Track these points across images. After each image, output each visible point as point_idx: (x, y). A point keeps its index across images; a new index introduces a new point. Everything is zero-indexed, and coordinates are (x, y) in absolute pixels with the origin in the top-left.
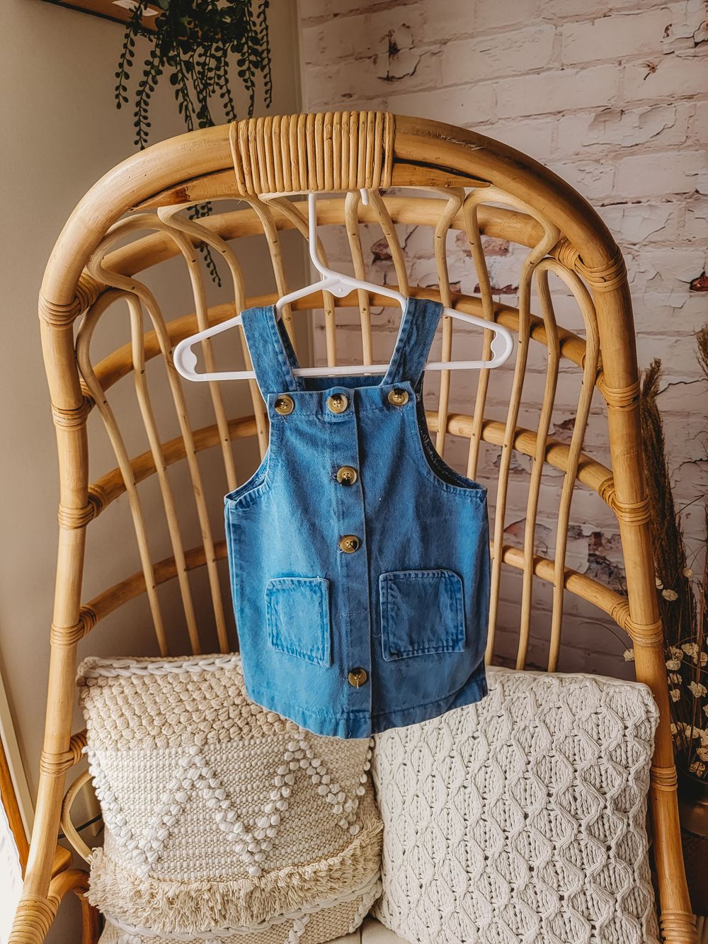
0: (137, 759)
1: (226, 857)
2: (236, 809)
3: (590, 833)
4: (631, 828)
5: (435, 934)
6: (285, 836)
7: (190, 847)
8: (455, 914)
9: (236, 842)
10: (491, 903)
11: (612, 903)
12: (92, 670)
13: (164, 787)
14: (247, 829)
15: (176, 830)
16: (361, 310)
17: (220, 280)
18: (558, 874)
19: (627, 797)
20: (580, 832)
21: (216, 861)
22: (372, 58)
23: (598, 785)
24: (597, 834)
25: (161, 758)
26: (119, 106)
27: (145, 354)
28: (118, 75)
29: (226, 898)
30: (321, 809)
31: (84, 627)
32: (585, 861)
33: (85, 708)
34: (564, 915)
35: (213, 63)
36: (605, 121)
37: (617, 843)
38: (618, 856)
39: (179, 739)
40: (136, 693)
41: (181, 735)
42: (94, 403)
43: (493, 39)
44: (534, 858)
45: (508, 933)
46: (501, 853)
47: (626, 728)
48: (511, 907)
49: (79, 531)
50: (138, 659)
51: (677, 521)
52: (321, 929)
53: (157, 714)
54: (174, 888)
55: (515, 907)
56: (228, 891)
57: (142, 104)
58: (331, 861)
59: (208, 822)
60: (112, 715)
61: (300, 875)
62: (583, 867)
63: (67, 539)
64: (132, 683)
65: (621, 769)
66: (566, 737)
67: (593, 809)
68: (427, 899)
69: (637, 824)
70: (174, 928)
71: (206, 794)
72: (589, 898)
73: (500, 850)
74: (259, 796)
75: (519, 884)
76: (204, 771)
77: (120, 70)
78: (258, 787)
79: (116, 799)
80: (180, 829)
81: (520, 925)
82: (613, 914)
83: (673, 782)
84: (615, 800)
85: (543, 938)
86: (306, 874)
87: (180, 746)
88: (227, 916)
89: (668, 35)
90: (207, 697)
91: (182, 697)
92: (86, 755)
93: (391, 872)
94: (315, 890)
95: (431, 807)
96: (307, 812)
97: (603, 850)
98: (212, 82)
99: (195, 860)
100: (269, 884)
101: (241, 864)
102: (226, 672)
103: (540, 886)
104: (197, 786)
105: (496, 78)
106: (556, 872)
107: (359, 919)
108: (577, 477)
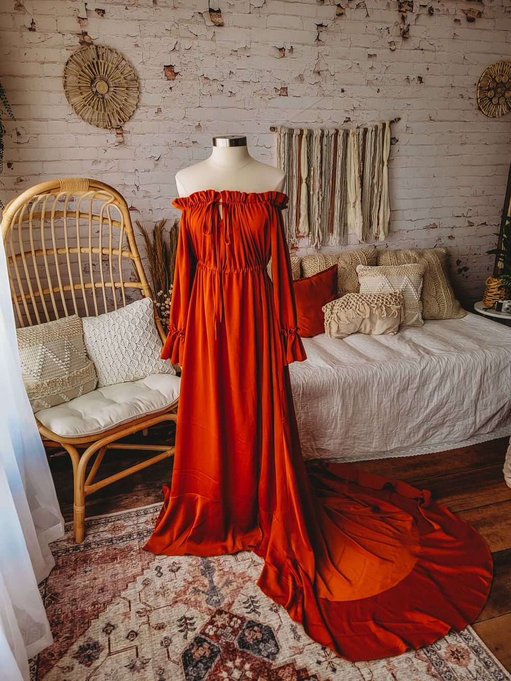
0: (25, 350)
1: (59, 370)
2: (58, 357)
3: (146, 330)
6: (72, 363)
7: (49, 369)
13: (37, 355)
14: (63, 362)
15: (44, 366)
18: (142, 342)
21: (57, 372)
22: (10, 135)
23: (145, 320)
25: (33, 348)
37: (152, 331)
38: (153, 334)
44: (136, 341)
53: (27, 338)
56: (62, 379)
59: (52, 362)
61: (79, 372)
67: (145, 325)
69: (154, 327)
70: (51, 392)
74: (63, 354)
76: (47, 349)
87: (37, 344)
88: (64, 385)
94: (83, 376)
99: (51, 373)
100: (72, 376)
101: (64, 371)
104: (46, 353)
107: (95, 386)
108: (122, 255)
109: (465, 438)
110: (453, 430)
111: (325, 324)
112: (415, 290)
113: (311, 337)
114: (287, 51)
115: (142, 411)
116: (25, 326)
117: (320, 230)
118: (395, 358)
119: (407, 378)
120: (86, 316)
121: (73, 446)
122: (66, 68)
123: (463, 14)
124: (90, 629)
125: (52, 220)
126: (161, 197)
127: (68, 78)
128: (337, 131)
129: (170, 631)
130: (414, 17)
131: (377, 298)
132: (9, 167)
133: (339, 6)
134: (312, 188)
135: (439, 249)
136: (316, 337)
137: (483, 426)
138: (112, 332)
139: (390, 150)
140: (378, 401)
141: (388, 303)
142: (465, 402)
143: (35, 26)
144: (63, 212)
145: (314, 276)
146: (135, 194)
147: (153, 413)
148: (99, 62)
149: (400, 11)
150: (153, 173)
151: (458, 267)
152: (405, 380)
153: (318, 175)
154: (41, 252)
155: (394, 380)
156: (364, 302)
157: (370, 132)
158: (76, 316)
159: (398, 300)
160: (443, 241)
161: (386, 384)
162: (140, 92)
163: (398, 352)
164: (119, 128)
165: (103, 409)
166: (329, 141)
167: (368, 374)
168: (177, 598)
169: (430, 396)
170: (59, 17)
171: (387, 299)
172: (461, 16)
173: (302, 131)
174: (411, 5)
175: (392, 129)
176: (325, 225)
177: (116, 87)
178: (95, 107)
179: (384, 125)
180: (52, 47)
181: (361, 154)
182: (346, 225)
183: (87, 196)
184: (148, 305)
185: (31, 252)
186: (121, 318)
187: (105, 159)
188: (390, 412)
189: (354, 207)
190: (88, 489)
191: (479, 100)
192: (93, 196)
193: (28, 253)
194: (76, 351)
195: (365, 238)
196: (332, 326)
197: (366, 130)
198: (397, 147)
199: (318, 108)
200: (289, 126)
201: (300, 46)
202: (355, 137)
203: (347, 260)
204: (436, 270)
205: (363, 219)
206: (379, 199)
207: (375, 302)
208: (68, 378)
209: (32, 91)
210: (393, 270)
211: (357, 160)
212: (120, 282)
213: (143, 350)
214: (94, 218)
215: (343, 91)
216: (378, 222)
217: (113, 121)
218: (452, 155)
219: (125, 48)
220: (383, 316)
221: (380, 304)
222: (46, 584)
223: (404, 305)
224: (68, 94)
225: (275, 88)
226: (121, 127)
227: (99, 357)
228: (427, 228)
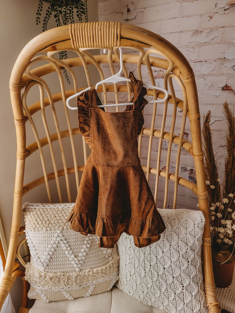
0: (41, 234)
1: (69, 265)
2: (72, 250)
3: (183, 257)
4: (196, 256)
5: (135, 290)
6: (88, 259)
7: (58, 262)
8: (141, 284)
9: (72, 260)
10: (152, 280)
11: (189, 279)
12: (27, 206)
13: (50, 243)
14: (76, 257)
15: (53, 256)
16: (115, 93)
17: (70, 82)
18: (173, 270)
19: (195, 246)
20: (180, 257)
21: (66, 266)
22: (121, 13)
23: (186, 242)
24: (185, 257)
25: (49, 234)
26: (37, 24)
27: (45, 104)
28: (37, 14)
29: (68, 278)
30: (99, 251)
31: (24, 192)
32: (181, 266)
33: (25, 218)
34: (174, 283)
35: (68, 12)
36: (196, 35)
37: (191, 260)
38: (191, 264)
39: (54, 228)
40: (41, 214)
41: (55, 227)
42: (28, 119)
43: (160, 7)
44: (165, 265)
45: (157, 289)
46: (155, 264)
47: (195, 224)
48: (158, 281)
49: (23, 160)
50: (42, 203)
51: (215, 164)
52: (99, 289)
53: (48, 220)
54: (52, 274)
55: (159, 281)
56: (69, 276)
57: (45, 24)
58: (102, 267)
59: (63, 254)
60: (33, 220)
61: (92, 271)
62: (180, 267)
63: (19, 163)
64: (40, 211)
65: (193, 237)
66: (176, 228)
67: (184, 250)
68: (132, 279)
69: (197, 254)
70: (52, 287)
71: (63, 245)
72: (182, 277)
73: (155, 263)
74: (80, 247)
75: (161, 273)
76: (62, 238)
77: (38, 12)
78: (79, 244)
79: (34, 246)
80: (54, 256)
81: (161, 286)
82: (190, 282)
83: (210, 242)
84: (191, 247)
85: (168, 290)
86: (94, 271)
87: (55, 230)
88: (69, 284)
89: (216, 7)
90: (64, 215)
91: (56, 215)
92: (25, 233)
93: (121, 272)
94: (97, 276)
95: (134, 251)
96: (95, 252)
97: (187, 262)
98: (68, 18)
99: (59, 266)
100: (82, 274)
101: (74, 268)
102: (70, 208)
103: (167, 274)
104: (60, 243)
105: (161, 20)
106: (172, 269)
107: (111, 286)
187: (207, 28)
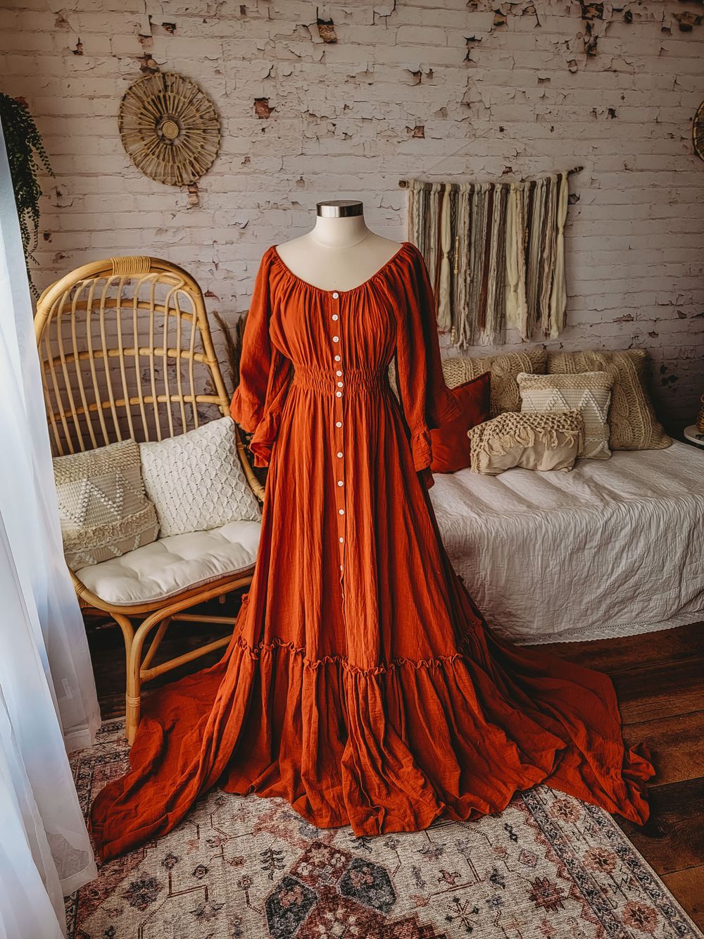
0: (65, 487)
1: (109, 514)
2: (107, 497)
6: (126, 504)
7: (95, 513)
9: (111, 508)
13: (79, 494)
14: (114, 503)
21: (105, 516)
22: (48, 196)
25: (74, 484)
29: (113, 528)
30: (134, 496)
41: (78, 476)
52: (145, 539)
56: (113, 525)
59: (99, 503)
74: (114, 492)
76: (92, 486)
78: (112, 489)
80: (90, 507)
85: (220, 498)
87: (80, 479)
97: (229, 465)
99: (98, 517)
100: (125, 521)
101: (115, 516)
104: (92, 491)
106: (218, 477)
107: (156, 535)
108: (193, 359)
109: (665, 618)
110: (647, 606)
111: (471, 455)
112: (599, 408)
113: (452, 473)
114: (424, 76)
115: (217, 571)
116: (65, 455)
117: (466, 323)
118: (567, 503)
119: (584, 533)
120: (145, 441)
121: (126, 616)
122: (123, 104)
123: (674, 20)
124: (146, 861)
125: (102, 312)
126: (248, 278)
127: (125, 118)
128: (493, 186)
129: (251, 867)
130: (605, 25)
131: (544, 420)
132: (46, 239)
133: (498, 12)
134: (456, 265)
135: (635, 351)
136: (458, 473)
137: (690, 601)
138: (179, 463)
139: (568, 212)
140: (542, 565)
141: (561, 427)
142: (665, 568)
143: (82, 47)
144: (116, 300)
145: (458, 388)
146: (213, 274)
147: (231, 574)
148: (167, 96)
149: (584, 18)
150: (237, 245)
151: (662, 376)
152: (581, 535)
153: (466, 247)
154: (86, 355)
155: (566, 535)
156: (526, 425)
157: (539, 187)
158: (131, 441)
159: (575, 423)
160: (641, 339)
161: (555, 541)
162: (222, 136)
163: (573, 496)
164: (192, 185)
165: (166, 567)
166: (480, 200)
167: (529, 525)
168: (261, 824)
169: (616, 559)
170: (115, 36)
171: (559, 421)
172: (670, 22)
173: (443, 186)
174: (600, 8)
175: (571, 183)
176: (475, 316)
177: (189, 129)
178: (161, 157)
179: (560, 177)
180: (106, 76)
181: (526, 217)
182: (503, 316)
183: (148, 280)
184: (228, 427)
185: (72, 354)
186: (191, 444)
187: (173, 227)
188: (559, 580)
189: (515, 291)
190: (143, 674)
191: (696, 141)
192: (156, 279)
193: (69, 355)
194: (132, 488)
195: (531, 334)
196: (480, 458)
197: (533, 185)
198: (577, 207)
199: (466, 154)
200: (426, 180)
201: (443, 68)
202: (518, 193)
203: (505, 365)
204: (630, 380)
205: (528, 308)
206: (550, 280)
207: (543, 424)
208: (120, 525)
209: (78, 136)
210: (569, 380)
211: (521, 226)
212: (190, 395)
213: (220, 488)
214: (157, 308)
215: (502, 130)
216: (549, 313)
217: (185, 176)
218: (656, 219)
219: (202, 76)
220: (553, 445)
221: (549, 429)
222: (89, 799)
223: (583, 430)
224: (125, 140)
225: (407, 127)
226: (195, 183)
227: (161, 498)
228: (618, 321)
